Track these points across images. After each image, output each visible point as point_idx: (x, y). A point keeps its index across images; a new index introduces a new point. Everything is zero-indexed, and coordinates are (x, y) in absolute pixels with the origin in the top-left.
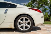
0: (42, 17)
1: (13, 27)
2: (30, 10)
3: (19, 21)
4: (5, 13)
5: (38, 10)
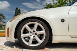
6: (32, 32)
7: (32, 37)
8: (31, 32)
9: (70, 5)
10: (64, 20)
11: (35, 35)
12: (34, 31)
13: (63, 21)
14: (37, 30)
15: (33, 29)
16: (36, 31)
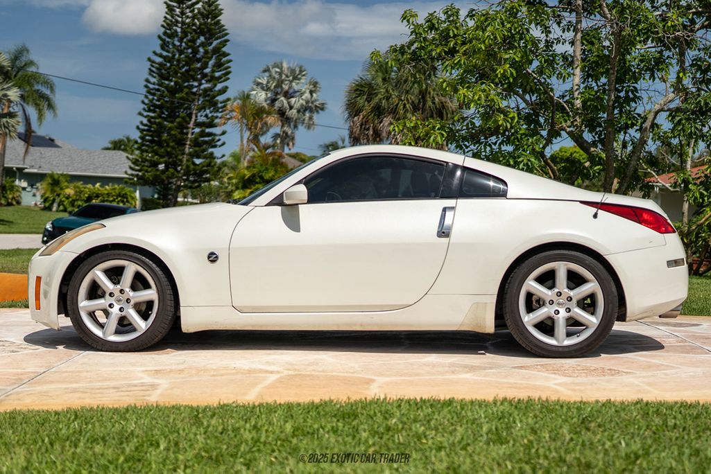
0: (674, 263)
1: (489, 325)
2: (595, 216)
3: (531, 284)
4: (444, 233)
5: (646, 216)
6: (117, 294)
7: (115, 310)
8: (111, 295)
9: (245, 204)
10: (217, 257)
11: (124, 305)
12: (122, 291)
13: (213, 257)
14: (134, 288)
15: (119, 283)
16: (127, 290)
